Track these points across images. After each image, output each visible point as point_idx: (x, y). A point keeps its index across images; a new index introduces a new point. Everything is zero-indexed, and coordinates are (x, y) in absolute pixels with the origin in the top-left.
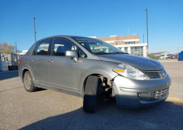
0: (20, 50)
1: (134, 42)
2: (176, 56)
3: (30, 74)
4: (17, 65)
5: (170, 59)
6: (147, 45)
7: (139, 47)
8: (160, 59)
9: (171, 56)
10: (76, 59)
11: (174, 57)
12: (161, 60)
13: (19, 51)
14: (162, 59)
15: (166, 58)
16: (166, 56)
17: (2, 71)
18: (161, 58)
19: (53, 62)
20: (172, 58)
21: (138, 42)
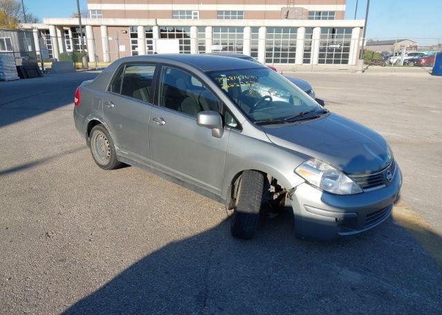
0: (34, 16)
1: (332, 15)
2: (429, 59)
3: (105, 131)
4: (34, 61)
5: (415, 65)
6: (363, 25)
7: (341, 29)
8: (390, 63)
9: (417, 57)
10: (218, 130)
11: (423, 61)
12: (392, 68)
13: (31, 17)
14: (395, 64)
15: (404, 63)
16: (405, 57)
17: (3, 80)
18: (391, 61)
19: (164, 123)
20: (417, 63)
21: (342, 15)
